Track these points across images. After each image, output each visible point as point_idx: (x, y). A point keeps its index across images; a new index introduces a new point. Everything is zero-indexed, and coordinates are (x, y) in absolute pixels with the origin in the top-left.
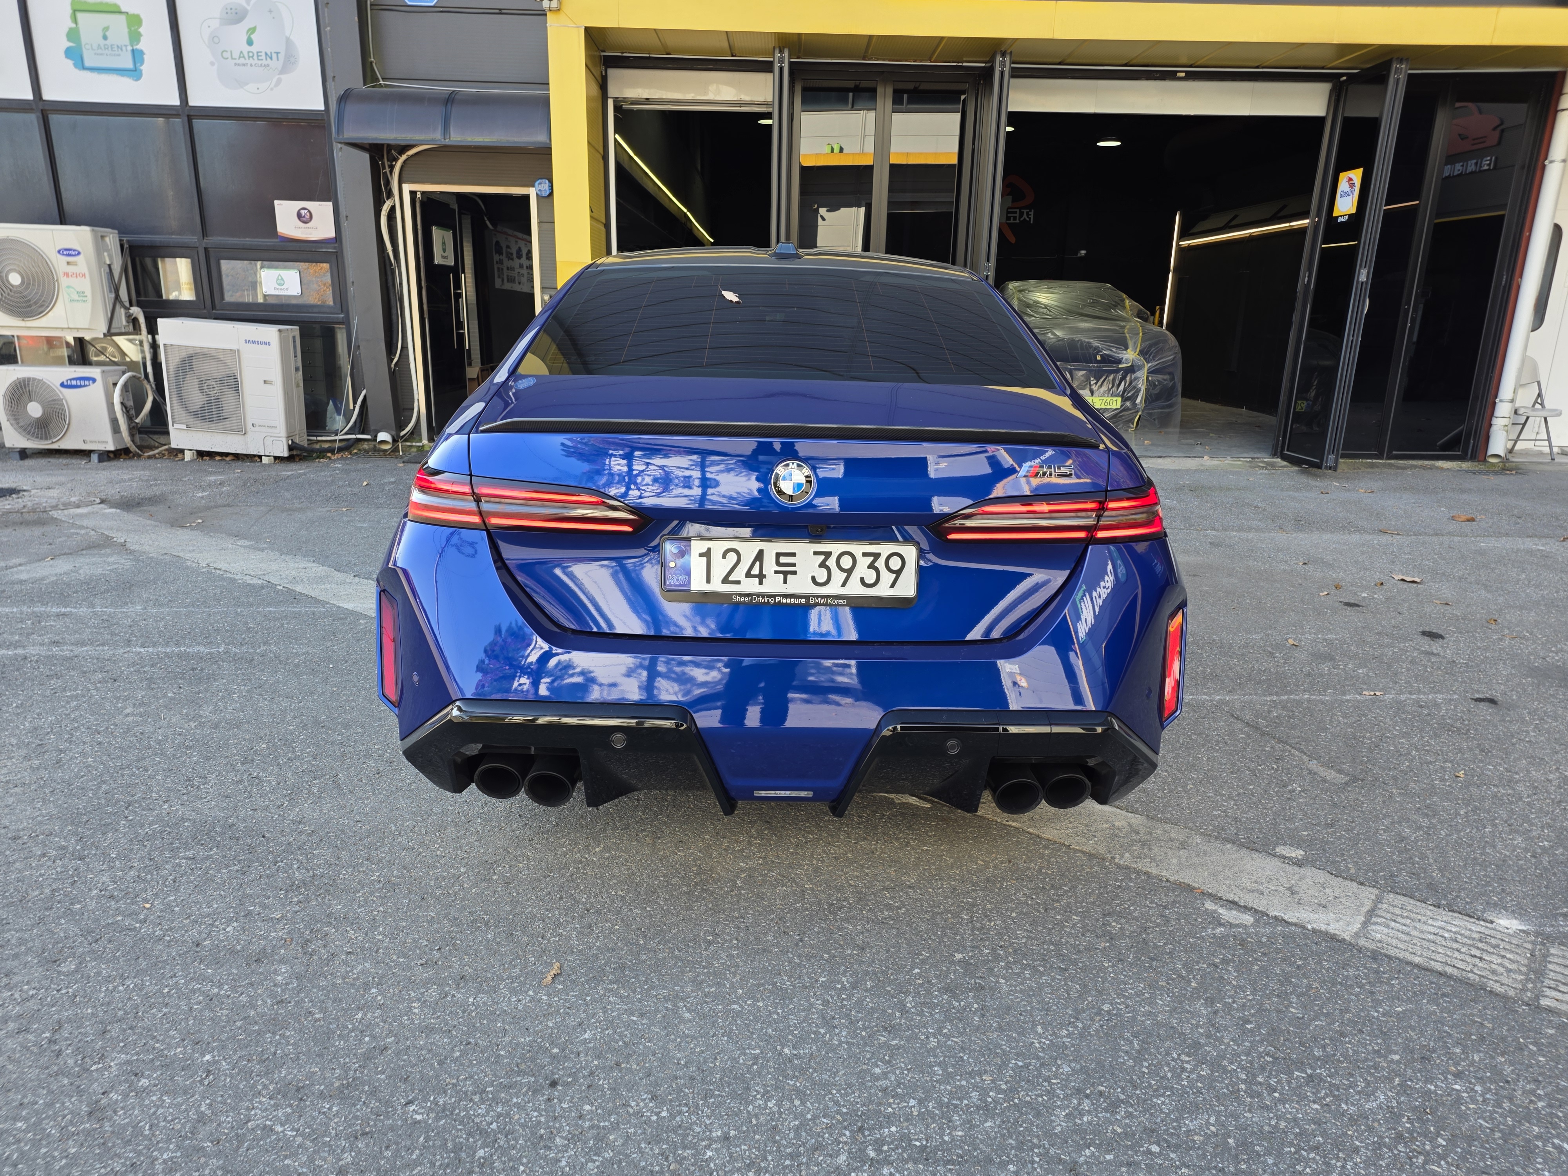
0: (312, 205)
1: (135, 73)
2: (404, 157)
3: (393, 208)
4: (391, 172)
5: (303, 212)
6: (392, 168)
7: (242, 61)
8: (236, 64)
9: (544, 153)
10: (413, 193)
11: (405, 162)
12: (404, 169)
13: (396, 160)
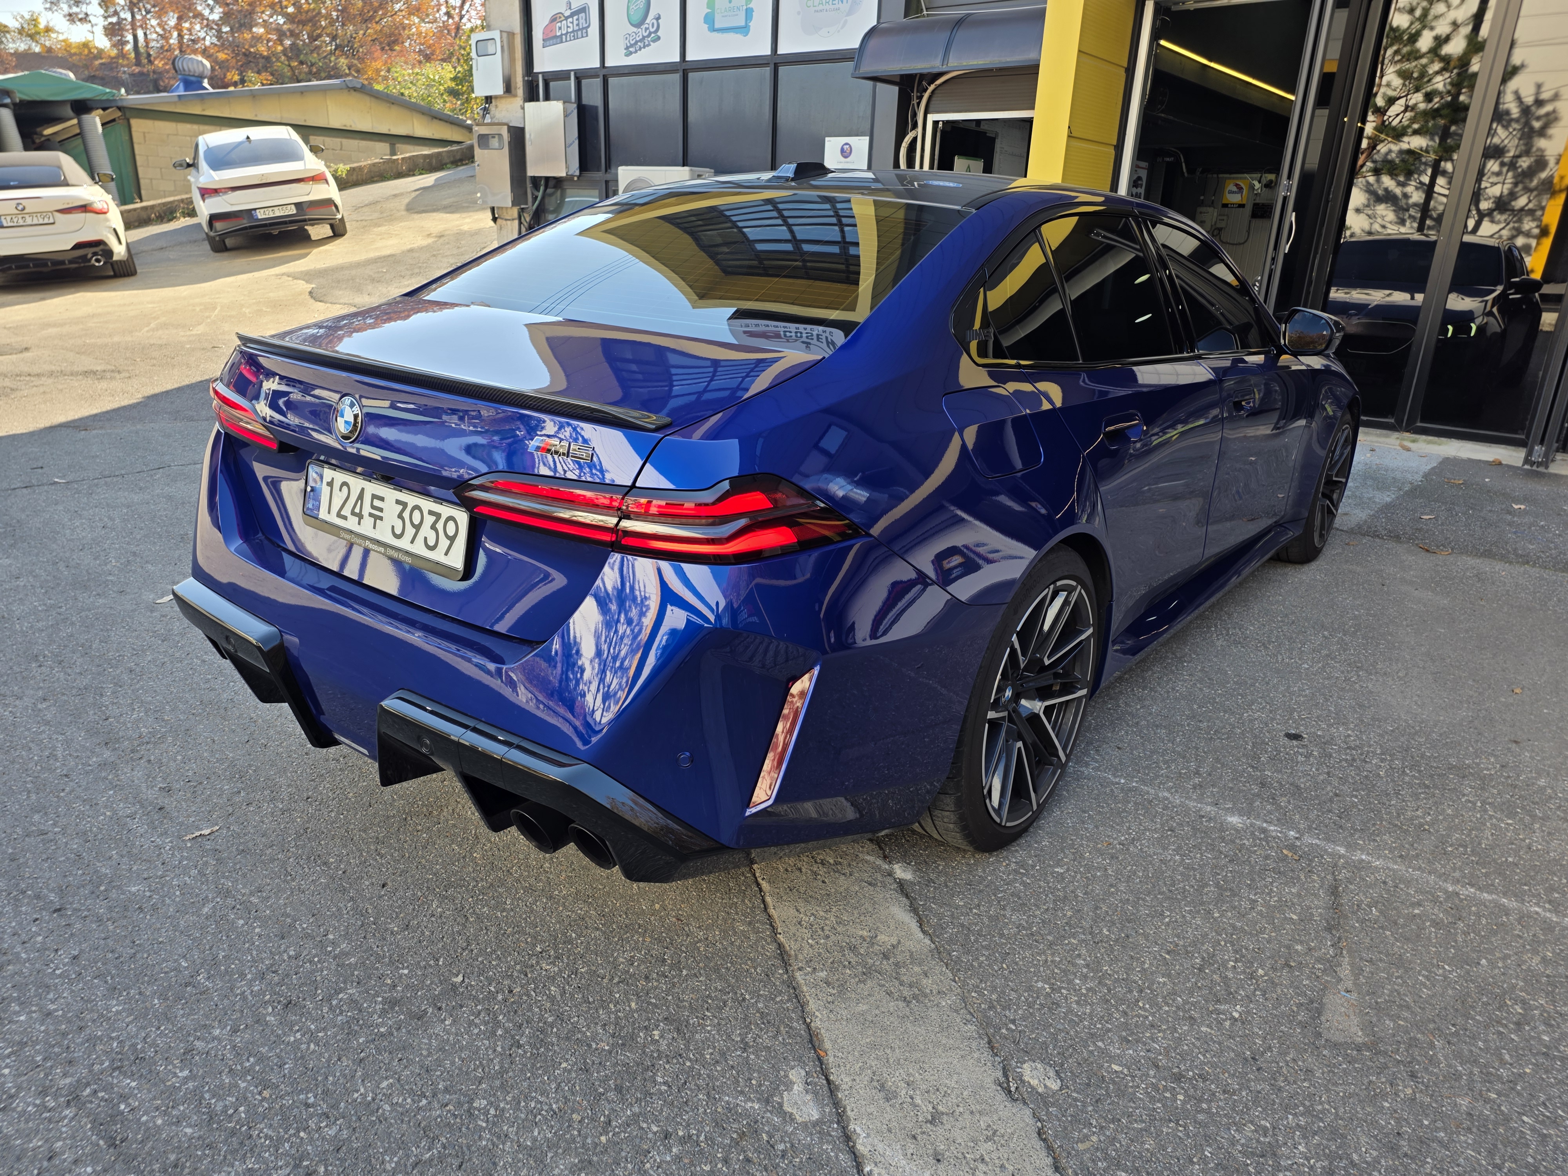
0: (852, 140)
1: (744, 30)
2: (932, 87)
3: (915, 140)
4: (919, 104)
5: (846, 147)
6: (920, 98)
7: (821, 7)
8: (816, 11)
9: (1031, 71)
10: (936, 123)
11: (933, 92)
12: (933, 99)
13: (925, 90)
